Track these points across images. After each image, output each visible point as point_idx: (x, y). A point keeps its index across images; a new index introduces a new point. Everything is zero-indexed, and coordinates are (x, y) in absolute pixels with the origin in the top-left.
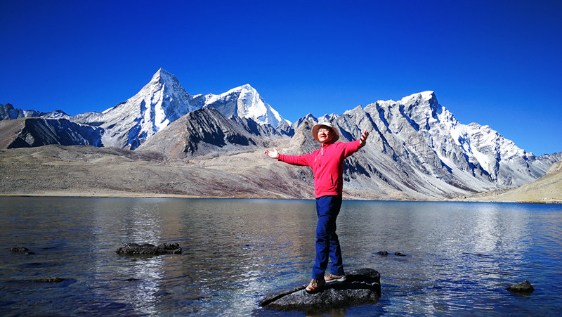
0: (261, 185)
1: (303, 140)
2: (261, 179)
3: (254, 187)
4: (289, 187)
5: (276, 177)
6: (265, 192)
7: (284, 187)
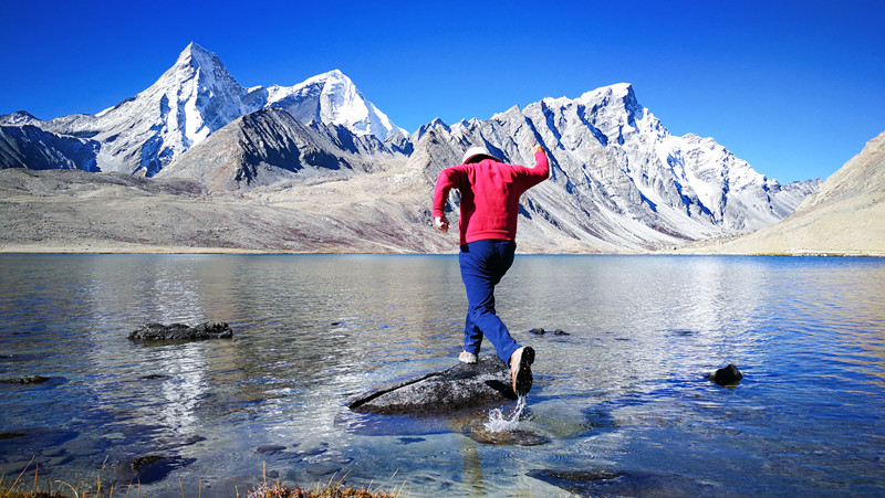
0: (360, 233)
1: (426, 161)
2: (361, 223)
3: (349, 235)
4: (406, 236)
5: (385, 220)
6: (368, 243)
7: (397, 235)
